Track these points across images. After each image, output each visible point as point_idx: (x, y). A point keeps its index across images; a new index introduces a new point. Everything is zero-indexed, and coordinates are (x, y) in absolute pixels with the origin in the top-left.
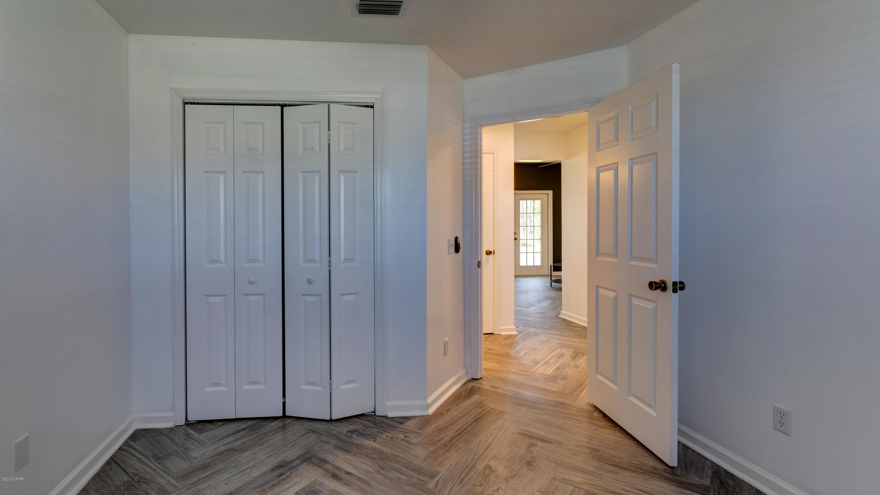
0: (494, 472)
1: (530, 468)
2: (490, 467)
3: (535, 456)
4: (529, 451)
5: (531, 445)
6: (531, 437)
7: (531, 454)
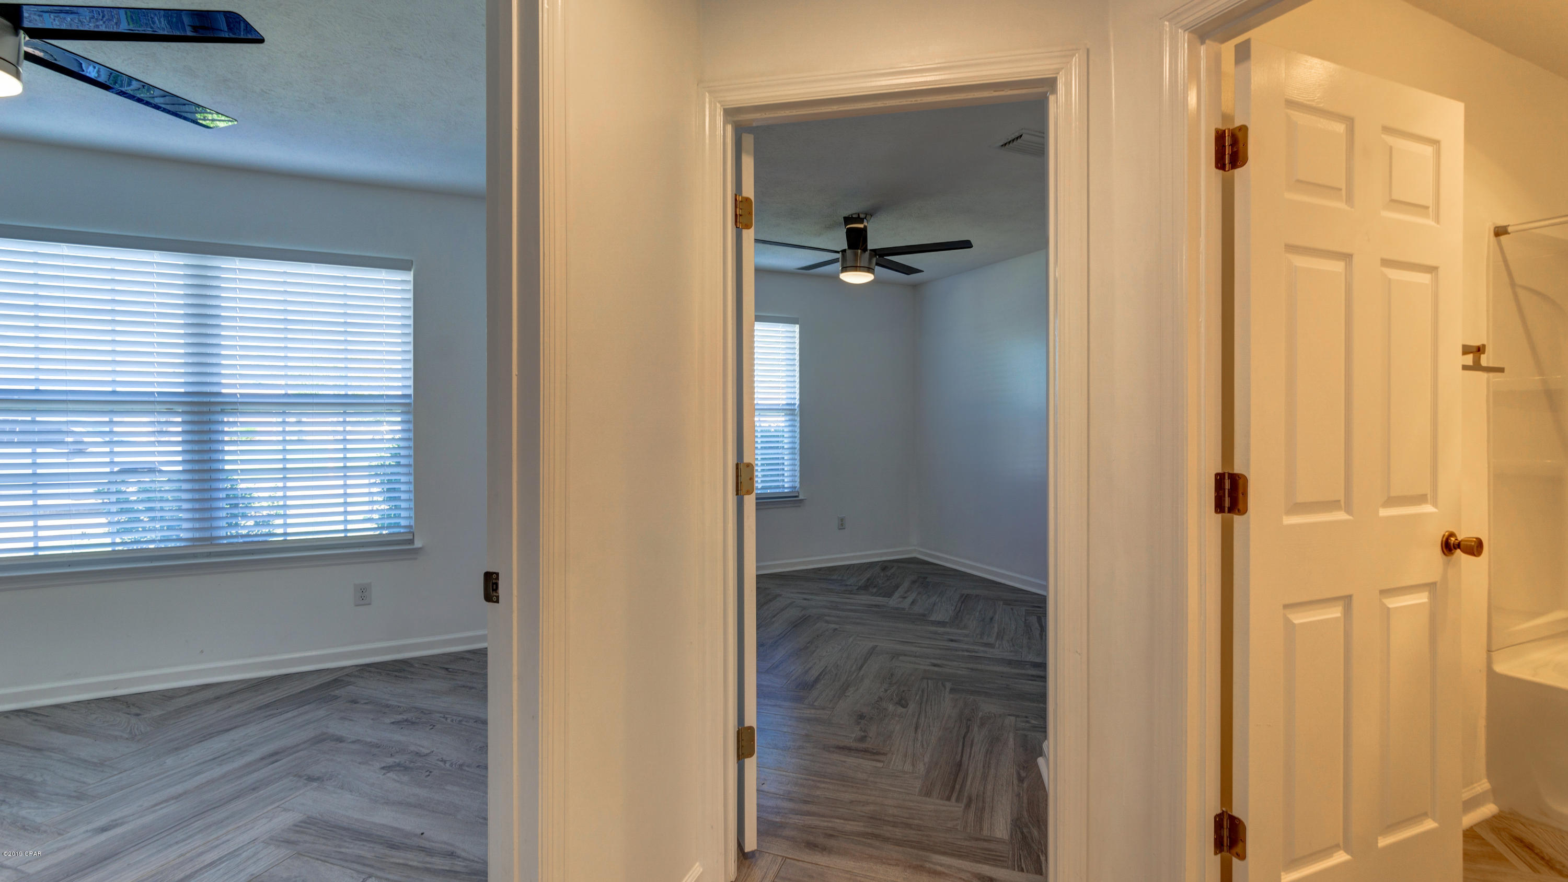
0: (897, 703)
1: (860, 713)
2: (903, 707)
3: (857, 726)
4: (865, 731)
5: (862, 739)
6: (866, 751)
7: (861, 728)
